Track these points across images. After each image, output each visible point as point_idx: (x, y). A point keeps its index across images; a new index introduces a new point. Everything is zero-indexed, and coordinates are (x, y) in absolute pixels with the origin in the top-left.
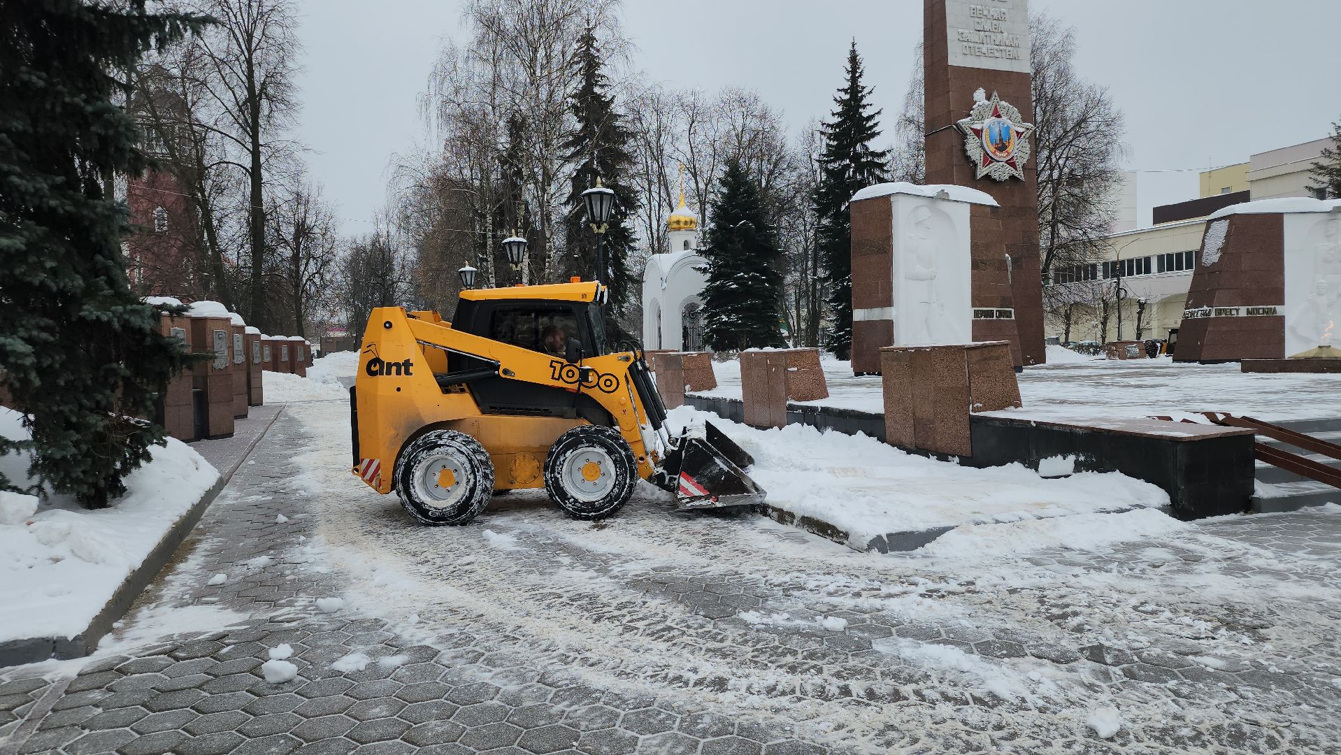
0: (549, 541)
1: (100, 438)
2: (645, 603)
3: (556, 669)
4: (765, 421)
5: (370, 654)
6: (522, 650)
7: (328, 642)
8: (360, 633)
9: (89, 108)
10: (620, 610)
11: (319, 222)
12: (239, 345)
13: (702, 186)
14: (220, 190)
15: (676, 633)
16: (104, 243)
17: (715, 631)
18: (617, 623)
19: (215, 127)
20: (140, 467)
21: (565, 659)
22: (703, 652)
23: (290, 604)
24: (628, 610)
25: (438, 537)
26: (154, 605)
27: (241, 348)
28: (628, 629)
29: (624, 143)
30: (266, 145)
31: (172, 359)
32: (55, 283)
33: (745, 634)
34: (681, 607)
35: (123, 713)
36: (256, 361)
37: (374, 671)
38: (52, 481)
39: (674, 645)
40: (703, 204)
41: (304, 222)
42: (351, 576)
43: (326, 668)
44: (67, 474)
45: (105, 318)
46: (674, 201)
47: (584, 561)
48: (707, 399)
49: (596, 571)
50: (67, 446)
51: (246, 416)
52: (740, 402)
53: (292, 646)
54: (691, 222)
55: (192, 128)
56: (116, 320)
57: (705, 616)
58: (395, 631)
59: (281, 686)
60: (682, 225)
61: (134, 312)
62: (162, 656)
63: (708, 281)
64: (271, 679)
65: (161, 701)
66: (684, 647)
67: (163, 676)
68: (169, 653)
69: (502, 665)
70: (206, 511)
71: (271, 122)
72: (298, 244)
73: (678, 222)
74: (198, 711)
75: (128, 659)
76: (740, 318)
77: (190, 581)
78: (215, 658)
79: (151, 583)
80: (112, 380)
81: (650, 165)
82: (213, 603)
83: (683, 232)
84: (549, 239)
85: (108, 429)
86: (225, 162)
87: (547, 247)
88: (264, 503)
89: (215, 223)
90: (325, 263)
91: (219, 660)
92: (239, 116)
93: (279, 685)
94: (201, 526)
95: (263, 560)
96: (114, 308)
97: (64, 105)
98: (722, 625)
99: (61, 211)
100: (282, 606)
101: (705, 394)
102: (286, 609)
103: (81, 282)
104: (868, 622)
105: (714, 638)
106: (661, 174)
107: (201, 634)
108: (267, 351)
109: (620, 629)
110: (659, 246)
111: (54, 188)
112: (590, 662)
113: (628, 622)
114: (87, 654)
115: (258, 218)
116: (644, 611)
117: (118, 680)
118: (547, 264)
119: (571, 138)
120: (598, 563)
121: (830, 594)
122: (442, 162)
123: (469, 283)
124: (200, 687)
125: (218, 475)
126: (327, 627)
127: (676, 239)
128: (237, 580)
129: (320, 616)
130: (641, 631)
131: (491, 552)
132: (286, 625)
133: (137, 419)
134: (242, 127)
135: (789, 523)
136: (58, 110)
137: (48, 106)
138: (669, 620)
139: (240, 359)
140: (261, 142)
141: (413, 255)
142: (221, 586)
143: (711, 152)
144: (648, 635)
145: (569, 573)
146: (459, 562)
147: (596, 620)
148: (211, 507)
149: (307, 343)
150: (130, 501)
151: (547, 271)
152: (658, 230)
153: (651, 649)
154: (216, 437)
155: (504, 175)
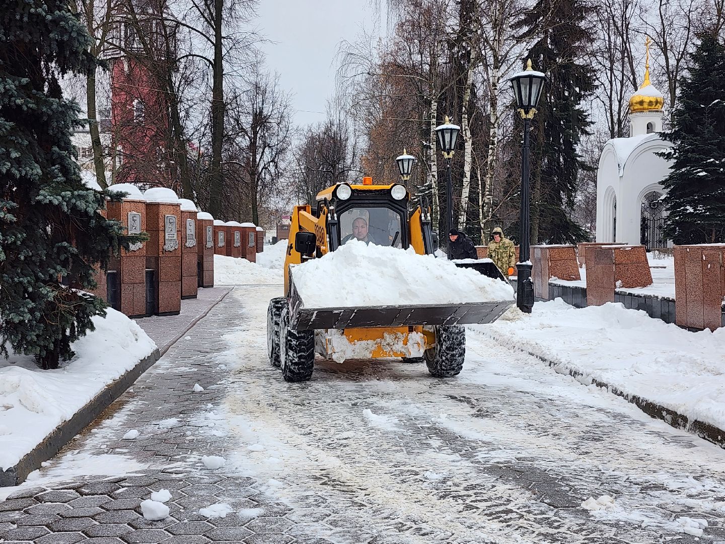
0: (427, 425)
1: (52, 306)
2: (493, 486)
3: (389, 534)
4: (697, 321)
5: (234, 505)
6: (365, 515)
7: (202, 493)
8: (231, 488)
9: (49, 17)
10: (467, 490)
11: (275, 112)
12: (191, 229)
13: (672, 62)
14: (188, 82)
15: (514, 515)
16: (60, 135)
17: (554, 518)
18: (460, 501)
19: (184, 22)
20: (85, 334)
21: (400, 528)
22: (534, 535)
23: (183, 460)
24: (475, 491)
25: (328, 413)
26: (77, 451)
27: (193, 232)
28: (469, 507)
29: (582, 18)
30: (228, 37)
31: (111, 239)
32: (20, 171)
33: (584, 524)
34: (528, 494)
35: (31, 530)
36: (210, 244)
37: (232, 520)
38: (12, 342)
39: (508, 526)
40: (672, 81)
41: (261, 112)
42: (241, 440)
43: (195, 513)
44: (24, 337)
45: (56, 202)
46: (638, 81)
47: (453, 446)
48: (639, 296)
49: (461, 455)
50: (24, 312)
51: (195, 297)
52: (673, 301)
53: (172, 493)
54: (657, 102)
55: (163, 24)
56: (65, 203)
57: (549, 504)
58: (260, 489)
59: (155, 523)
60: (646, 106)
61: (80, 197)
62: (72, 490)
63: (671, 168)
64: (148, 516)
65: (60, 525)
66: (517, 529)
67: (68, 506)
68: (77, 489)
69: (342, 526)
70: (139, 378)
71: (233, 14)
72: (255, 133)
73: (641, 103)
74: (86, 534)
75: (45, 490)
76: (709, 210)
77: (110, 434)
78: (111, 497)
79: (80, 434)
80: (63, 257)
81: (613, 41)
82: (124, 454)
83: (646, 113)
84: (493, 124)
85: (58, 299)
86: (192, 55)
87: (491, 134)
88: (188, 374)
89: (182, 114)
90: (281, 151)
91: (113, 498)
92: (205, 10)
93: (153, 522)
94: (132, 391)
95: (172, 422)
96: (63, 193)
97: (30, 14)
98: (562, 513)
99: (25, 108)
100: (177, 460)
101: (637, 291)
102: (179, 463)
103: (40, 171)
104: (719, 526)
105: (550, 525)
106: (625, 51)
107: (106, 477)
108: (221, 236)
109: (461, 507)
110: (619, 129)
111: (21, 87)
112: (422, 532)
113: (472, 502)
114: (17, 484)
115: (219, 108)
116: (491, 494)
117: (34, 506)
118: (490, 151)
119: (523, 17)
120: (466, 449)
121: (690, 496)
122: (393, 48)
123: (406, 172)
124: (93, 517)
125: (155, 347)
126: (206, 480)
127: (638, 122)
128: (147, 436)
129: (204, 471)
130: (480, 511)
131: (370, 430)
132: (174, 476)
133: (83, 292)
134: (207, 20)
135: (681, 427)
136: (25, 19)
137: (18, 17)
138: (512, 504)
139: (191, 243)
140: (223, 35)
141: (363, 143)
142: (134, 440)
143: (686, 24)
144: (486, 514)
145: (434, 455)
146: (338, 436)
147: (441, 497)
148: (144, 375)
149: (258, 229)
150: (75, 364)
151: (490, 158)
152: (619, 113)
153: (483, 528)
154: (165, 314)
155: (451, 57)
